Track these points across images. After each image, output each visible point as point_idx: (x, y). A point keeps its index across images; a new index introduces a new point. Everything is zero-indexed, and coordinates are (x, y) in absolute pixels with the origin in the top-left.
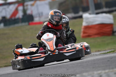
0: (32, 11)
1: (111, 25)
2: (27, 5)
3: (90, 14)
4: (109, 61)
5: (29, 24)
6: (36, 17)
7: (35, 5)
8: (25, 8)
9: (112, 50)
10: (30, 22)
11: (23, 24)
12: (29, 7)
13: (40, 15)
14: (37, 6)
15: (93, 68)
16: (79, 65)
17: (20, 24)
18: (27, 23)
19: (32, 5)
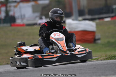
0: (14, 13)
1: (93, 33)
2: (10, 6)
3: (73, 20)
4: (95, 68)
5: (11, 25)
6: (19, 19)
7: (18, 6)
8: (8, 9)
9: (96, 58)
10: (12, 24)
11: (5, 25)
12: (12, 8)
13: (23, 17)
14: (20, 8)
15: (80, 74)
16: (65, 69)
17: (2, 25)
18: (9, 25)
19: (15, 7)
